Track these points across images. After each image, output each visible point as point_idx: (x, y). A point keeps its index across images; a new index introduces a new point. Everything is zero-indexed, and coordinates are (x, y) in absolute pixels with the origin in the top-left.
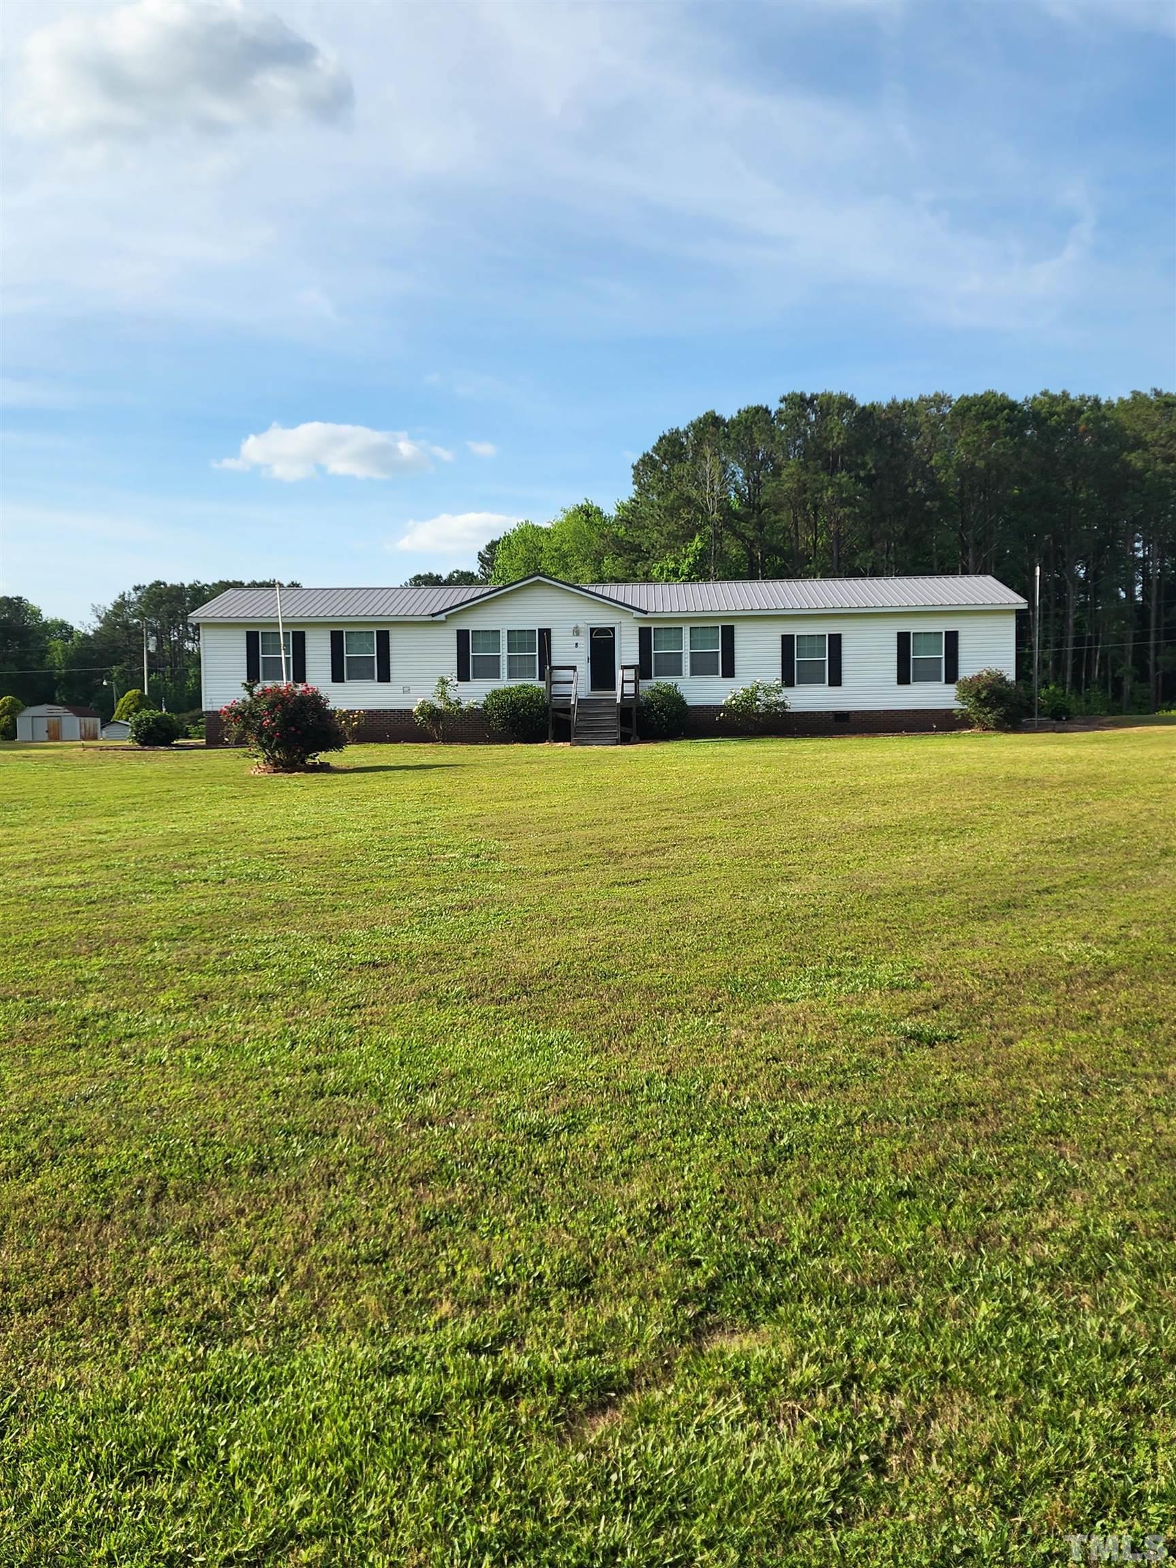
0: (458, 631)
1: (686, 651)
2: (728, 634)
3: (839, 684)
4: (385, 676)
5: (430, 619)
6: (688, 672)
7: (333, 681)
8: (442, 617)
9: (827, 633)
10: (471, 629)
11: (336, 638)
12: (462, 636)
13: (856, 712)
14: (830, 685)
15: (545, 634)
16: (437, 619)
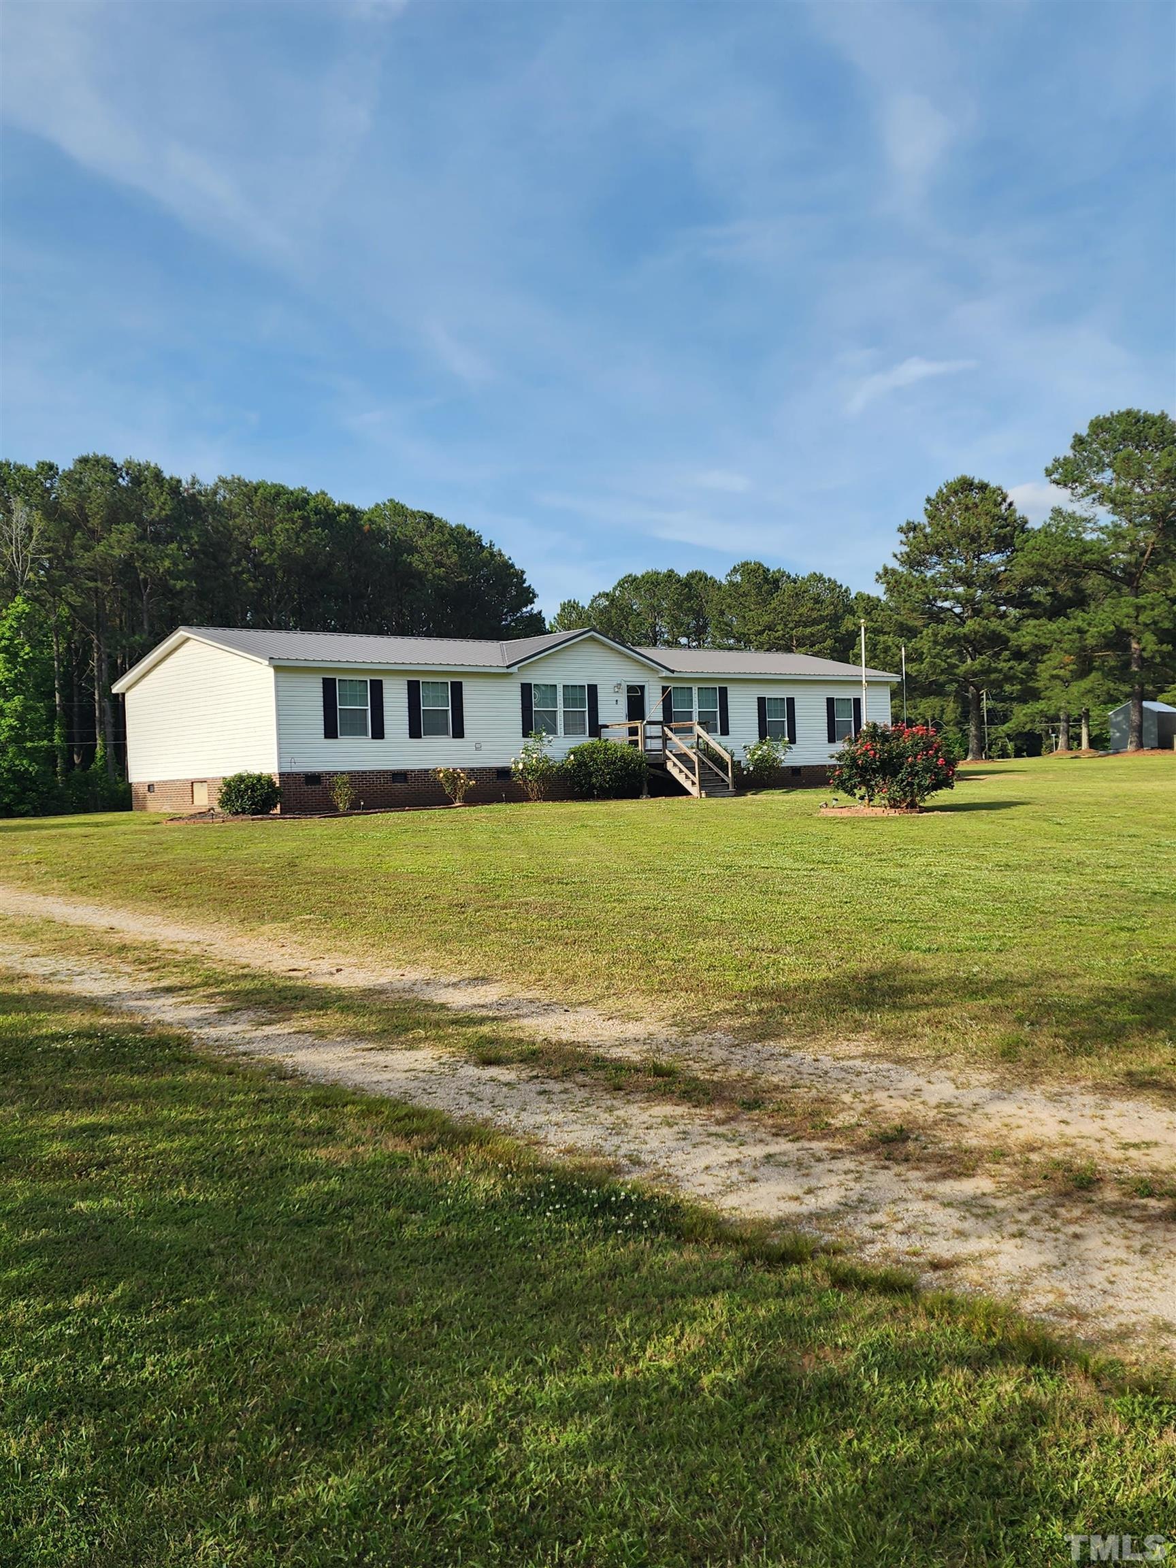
0: (523, 685)
1: (695, 710)
2: (723, 694)
4: (459, 733)
5: (505, 670)
7: (411, 737)
8: (514, 669)
9: (785, 697)
10: (533, 683)
11: (413, 688)
12: (526, 689)
14: (789, 743)
15: (593, 689)
16: (510, 670)
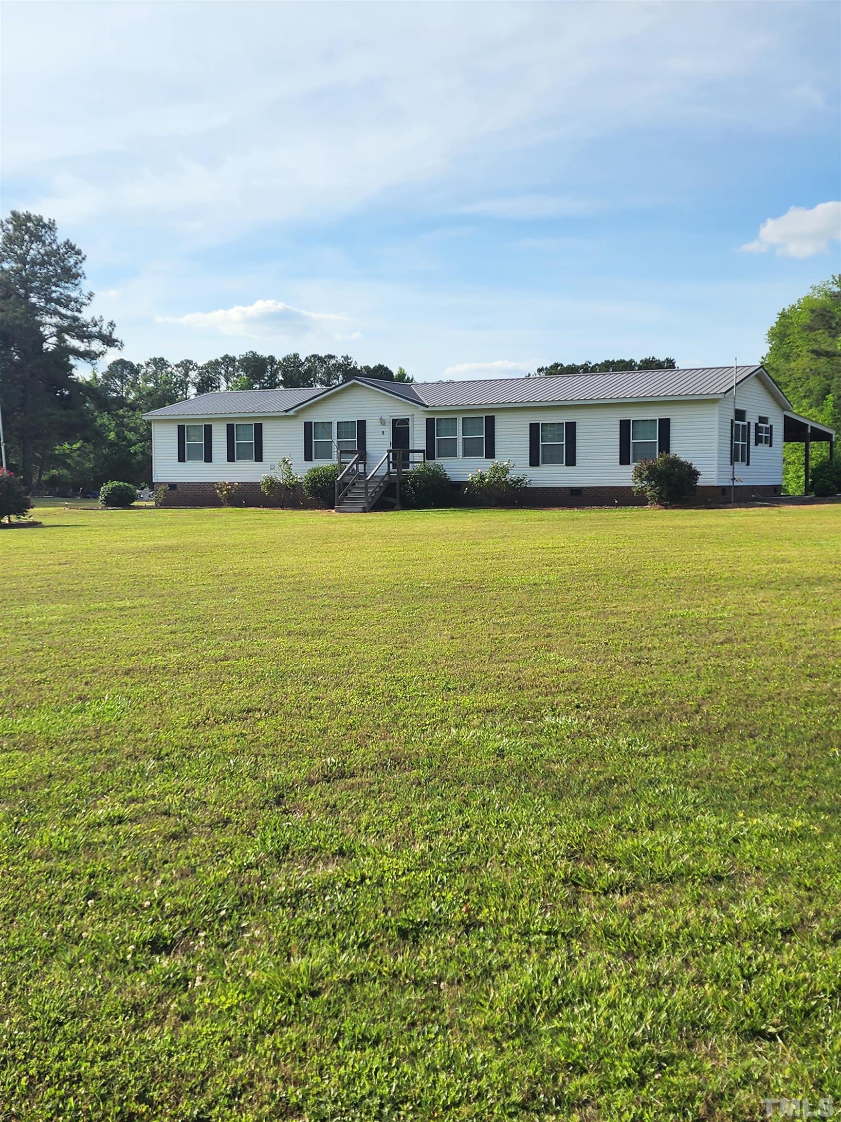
0: (305, 423)
1: (460, 437)
2: (490, 422)
3: (574, 464)
4: (259, 458)
5: (284, 414)
6: (461, 454)
7: (228, 461)
8: (291, 413)
9: (564, 422)
10: (314, 421)
11: (230, 429)
12: (308, 426)
13: (587, 488)
14: (566, 465)
15: (362, 424)
16: (287, 414)
